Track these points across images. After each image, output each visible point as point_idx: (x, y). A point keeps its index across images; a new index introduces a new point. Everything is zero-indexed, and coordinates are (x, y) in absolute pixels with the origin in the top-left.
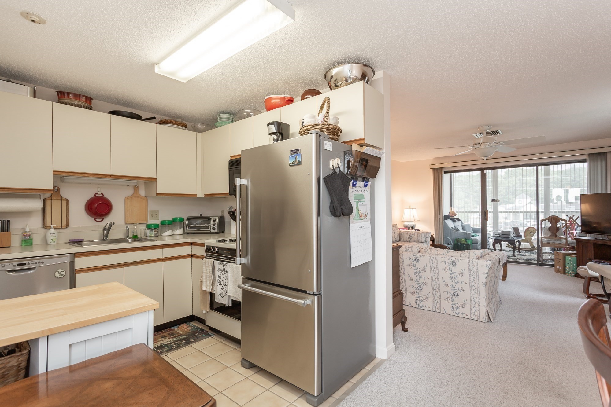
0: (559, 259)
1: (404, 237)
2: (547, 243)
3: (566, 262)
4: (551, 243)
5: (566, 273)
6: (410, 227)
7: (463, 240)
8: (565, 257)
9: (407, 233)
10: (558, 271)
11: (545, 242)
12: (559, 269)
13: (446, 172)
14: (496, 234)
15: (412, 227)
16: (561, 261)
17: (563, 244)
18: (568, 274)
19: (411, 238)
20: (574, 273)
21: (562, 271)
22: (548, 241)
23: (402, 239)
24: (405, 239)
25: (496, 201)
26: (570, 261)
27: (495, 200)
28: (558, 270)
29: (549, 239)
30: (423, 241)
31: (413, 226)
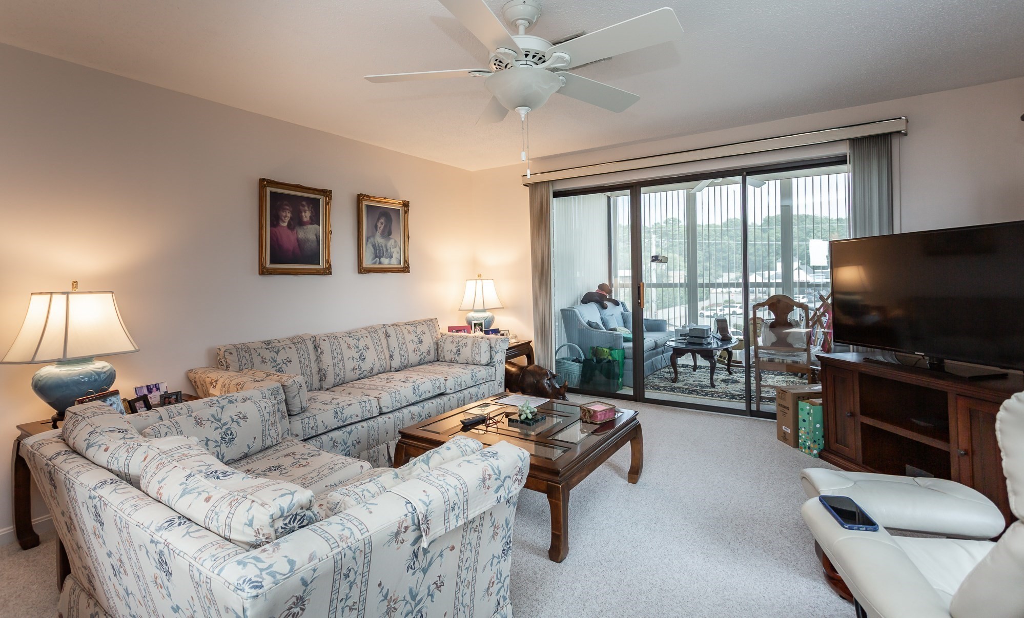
0: (785, 407)
1: (445, 351)
2: (769, 361)
3: (800, 417)
4: (777, 360)
5: (800, 446)
6: (475, 325)
7: (605, 350)
8: (797, 404)
9: (452, 342)
10: (783, 437)
11: (765, 359)
12: (785, 433)
13: (557, 194)
14: (681, 336)
15: (481, 324)
16: (790, 413)
17: (801, 362)
18: (805, 448)
19: (458, 353)
20: (817, 446)
21: (791, 439)
22: (771, 356)
23: (442, 355)
24: (448, 356)
25: (661, 261)
26: (808, 414)
27: (660, 258)
28: (783, 435)
29: (773, 352)
30: (485, 359)
31: (483, 321)
